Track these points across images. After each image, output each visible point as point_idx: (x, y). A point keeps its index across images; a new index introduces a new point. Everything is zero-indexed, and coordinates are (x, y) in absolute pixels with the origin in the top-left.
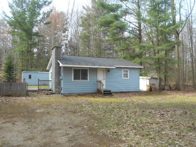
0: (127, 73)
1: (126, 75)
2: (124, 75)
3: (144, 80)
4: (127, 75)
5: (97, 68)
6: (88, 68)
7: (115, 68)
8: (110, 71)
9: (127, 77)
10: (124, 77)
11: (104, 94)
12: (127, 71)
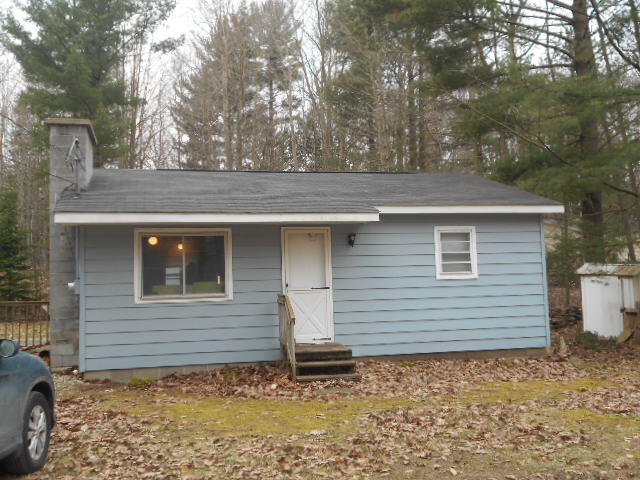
0: (467, 247)
1: (457, 260)
2: (445, 257)
3: (604, 280)
4: (467, 257)
5: (279, 226)
6: (229, 230)
7: (375, 218)
8: (358, 240)
9: (468, 268)
10: (445, 268)
11: (302, 371)
12: (466, 236)
